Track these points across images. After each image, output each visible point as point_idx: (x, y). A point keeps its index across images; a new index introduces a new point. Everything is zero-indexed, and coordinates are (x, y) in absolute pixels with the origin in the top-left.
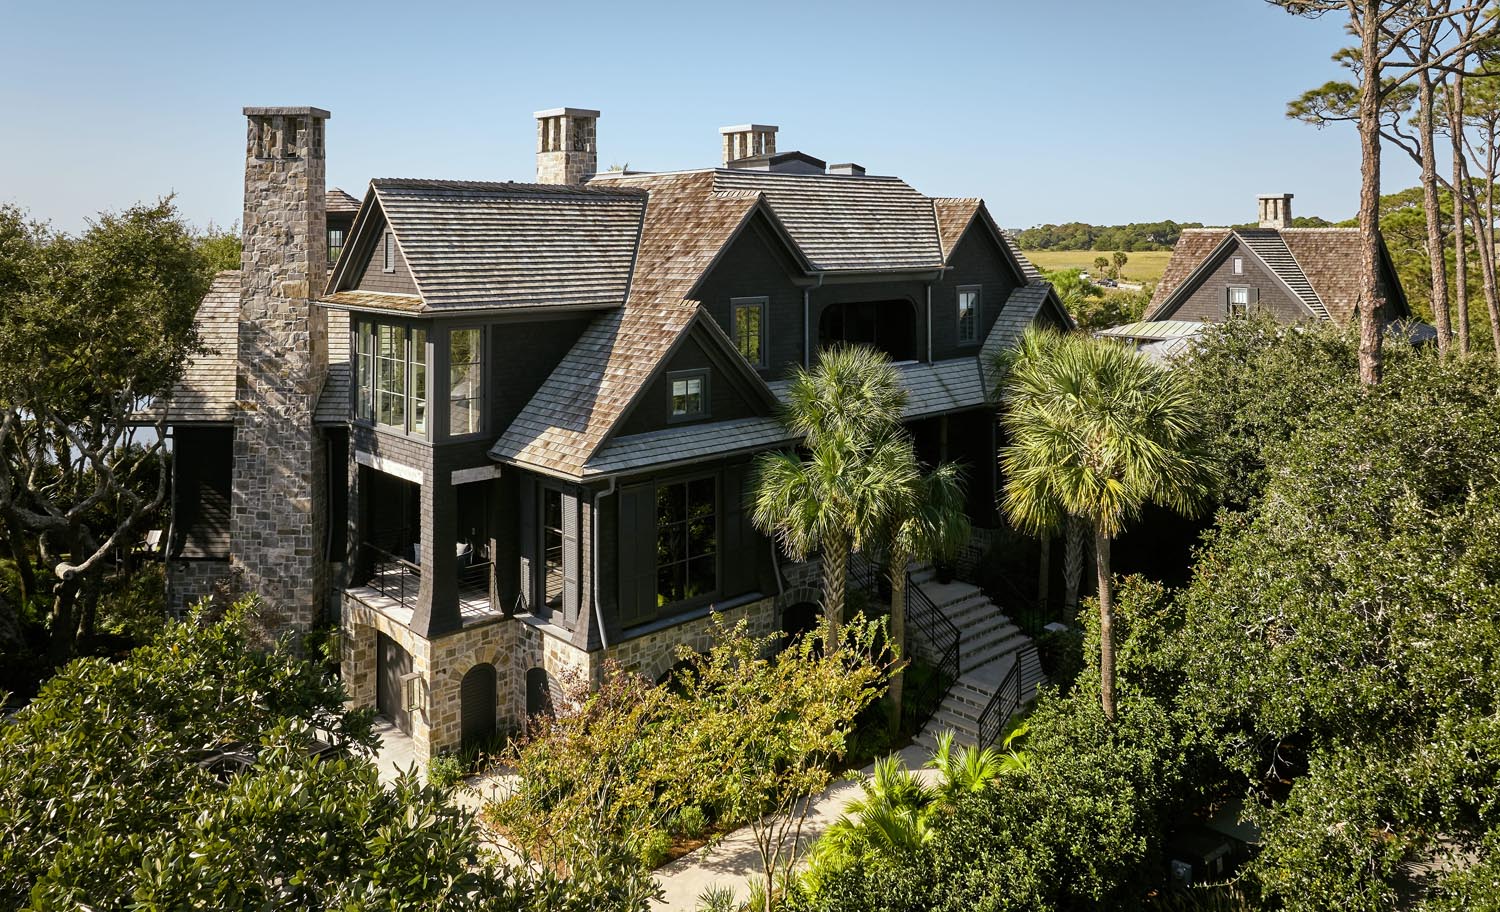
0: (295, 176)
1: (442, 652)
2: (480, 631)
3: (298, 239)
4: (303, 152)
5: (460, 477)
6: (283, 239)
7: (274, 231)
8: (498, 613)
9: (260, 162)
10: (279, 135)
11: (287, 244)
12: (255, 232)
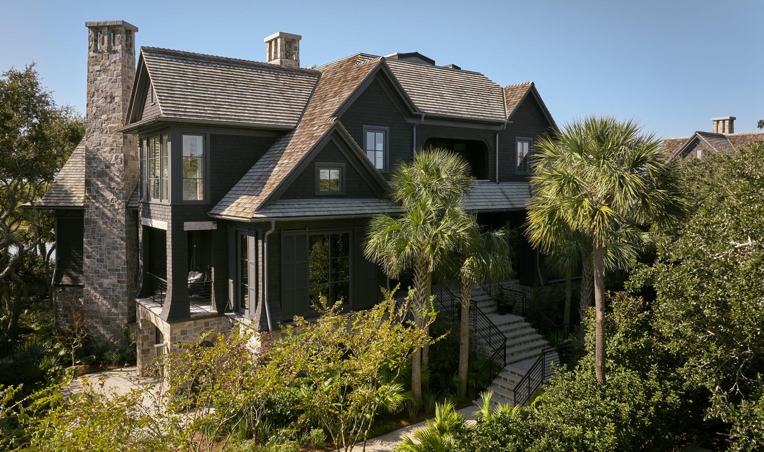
0: (115, 62)
1: (178, 332)
2: (203, 321)
3: (117, 99)
4: (119, 48)
5: (189, 226)
6: (109, 100)
7: (104, 95)
8: (215, 311)
9: (95, 54)
10: (106, 38)
11: (111, 102)
12: (93, 96)
